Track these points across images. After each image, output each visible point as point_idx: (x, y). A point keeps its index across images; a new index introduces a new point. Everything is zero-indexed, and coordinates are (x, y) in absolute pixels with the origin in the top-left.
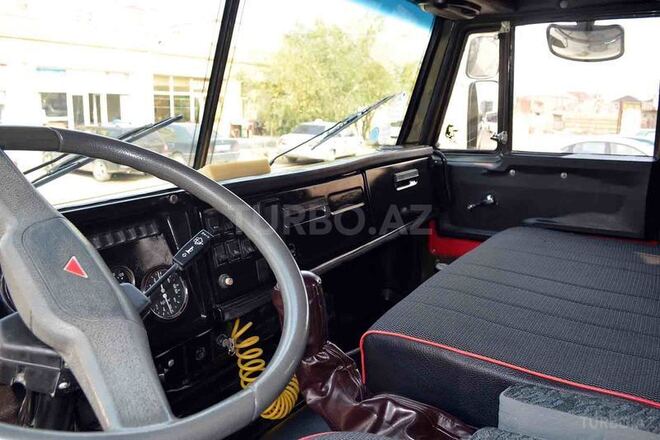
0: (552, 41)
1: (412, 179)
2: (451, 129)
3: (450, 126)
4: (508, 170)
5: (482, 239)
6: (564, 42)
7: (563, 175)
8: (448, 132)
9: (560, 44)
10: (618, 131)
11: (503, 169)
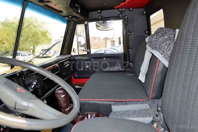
0: (97, 26)
1: (67, 64)
2: (74, 50)
3: (74, 49)
4: (91, 59)
5: (89, 78)
6: (99, 26)
7: (104, 58)
8: (74, 51)
9: (99, 27)
10: (106, 47)
11: (90, 59)
